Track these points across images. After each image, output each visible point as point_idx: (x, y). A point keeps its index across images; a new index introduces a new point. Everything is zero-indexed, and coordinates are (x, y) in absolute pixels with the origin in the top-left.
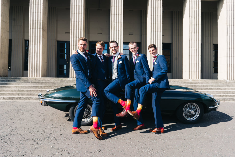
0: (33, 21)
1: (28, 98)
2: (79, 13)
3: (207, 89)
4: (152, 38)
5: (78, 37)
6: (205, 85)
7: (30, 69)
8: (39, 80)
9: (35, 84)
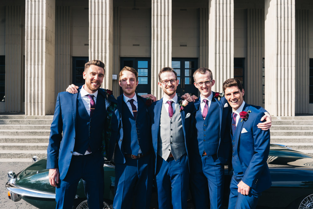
0: (31, 27)
1: (17, 154)
2: (102, 15)
3: (309, 134)
4: (218, 52)
5: (102, 52)
6: (304, 127)
7: (27, 103)
8: (42, 120)
9: (34, 128)
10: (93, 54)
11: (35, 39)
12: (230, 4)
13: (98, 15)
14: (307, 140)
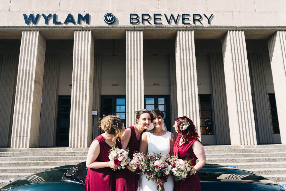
0: (23, 71)
2: (84, 60)
3: (269, 160)
4: (184, 89)
5: (83, 91)
6: (265, 154)
7: (14, 137)
8: (25, 152)
9: (17, 159)
10: (75, 92)
11: (25, 81)
12: (192, 49)
13: (81, 60)
14: (267, 166)
